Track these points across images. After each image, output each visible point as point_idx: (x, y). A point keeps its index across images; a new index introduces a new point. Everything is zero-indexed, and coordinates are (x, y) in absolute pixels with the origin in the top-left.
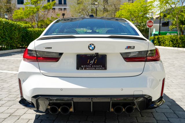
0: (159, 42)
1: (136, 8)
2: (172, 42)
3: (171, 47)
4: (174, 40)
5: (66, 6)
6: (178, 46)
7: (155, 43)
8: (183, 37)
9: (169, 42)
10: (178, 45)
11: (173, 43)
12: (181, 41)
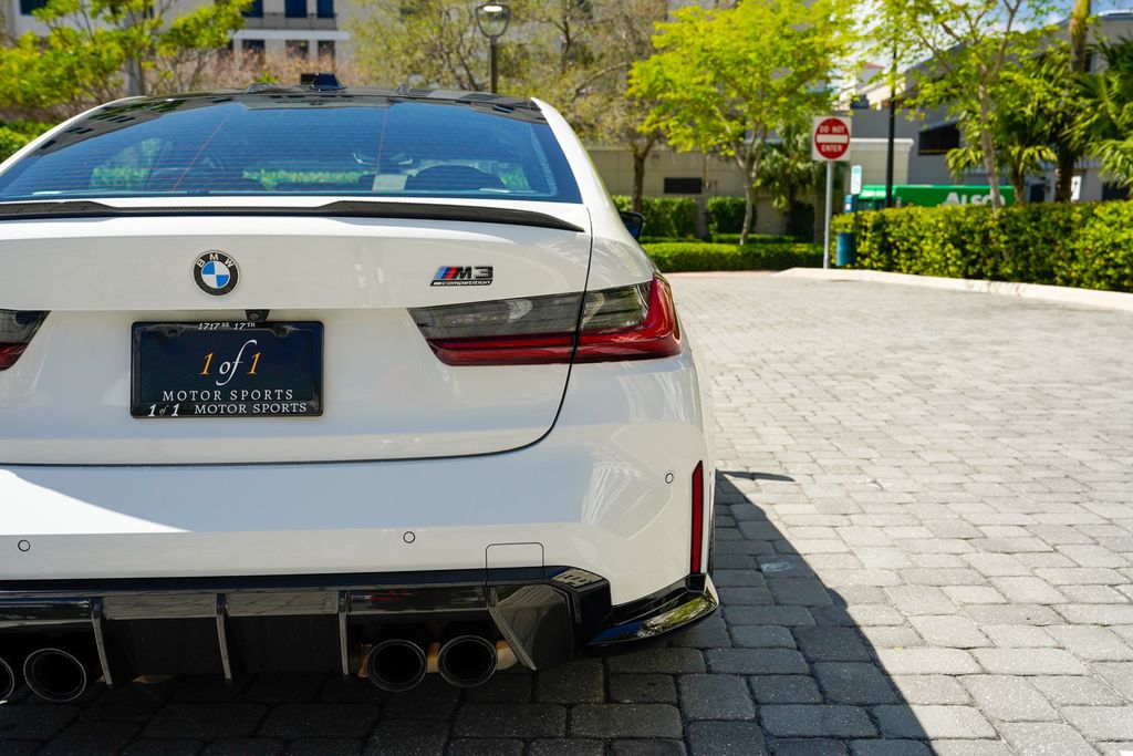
0: (886, 248)
1: (747, 39)
2: (956, 246)
3: (951, 275)
4: (971, 232)
5: (335, 28)
6: (995, 268)
7: (864, 256)
8: (1016, 218)
9: (943, 245)
10: (990, 262)
11: (965, 253)
12: (1006, 242)
